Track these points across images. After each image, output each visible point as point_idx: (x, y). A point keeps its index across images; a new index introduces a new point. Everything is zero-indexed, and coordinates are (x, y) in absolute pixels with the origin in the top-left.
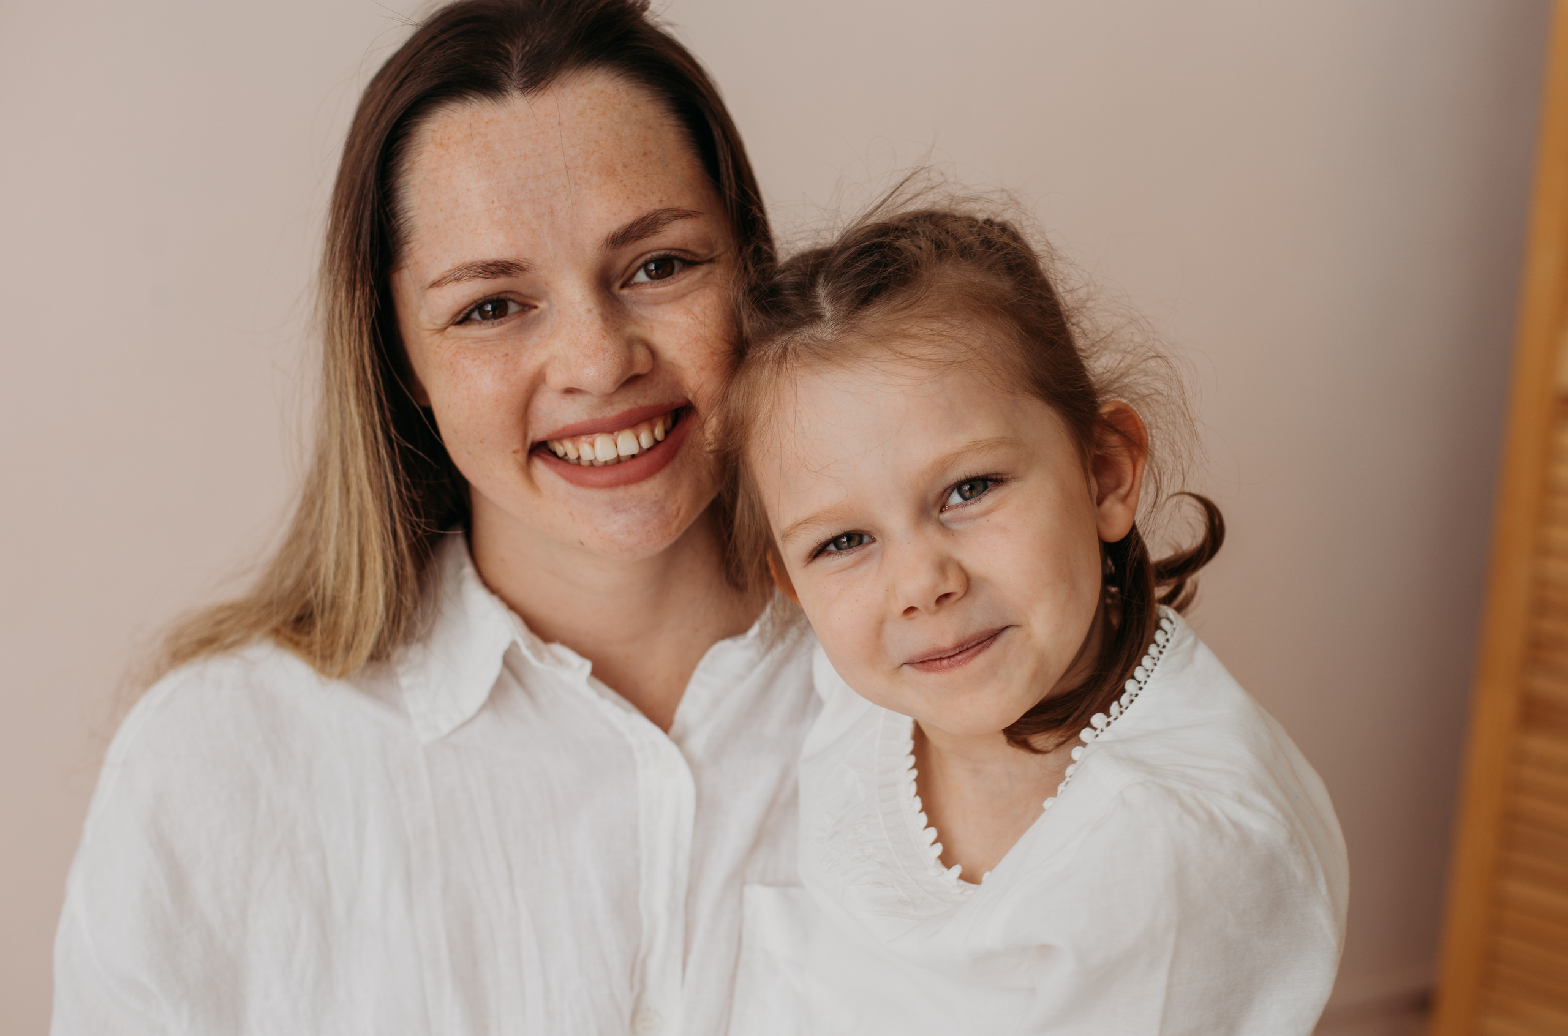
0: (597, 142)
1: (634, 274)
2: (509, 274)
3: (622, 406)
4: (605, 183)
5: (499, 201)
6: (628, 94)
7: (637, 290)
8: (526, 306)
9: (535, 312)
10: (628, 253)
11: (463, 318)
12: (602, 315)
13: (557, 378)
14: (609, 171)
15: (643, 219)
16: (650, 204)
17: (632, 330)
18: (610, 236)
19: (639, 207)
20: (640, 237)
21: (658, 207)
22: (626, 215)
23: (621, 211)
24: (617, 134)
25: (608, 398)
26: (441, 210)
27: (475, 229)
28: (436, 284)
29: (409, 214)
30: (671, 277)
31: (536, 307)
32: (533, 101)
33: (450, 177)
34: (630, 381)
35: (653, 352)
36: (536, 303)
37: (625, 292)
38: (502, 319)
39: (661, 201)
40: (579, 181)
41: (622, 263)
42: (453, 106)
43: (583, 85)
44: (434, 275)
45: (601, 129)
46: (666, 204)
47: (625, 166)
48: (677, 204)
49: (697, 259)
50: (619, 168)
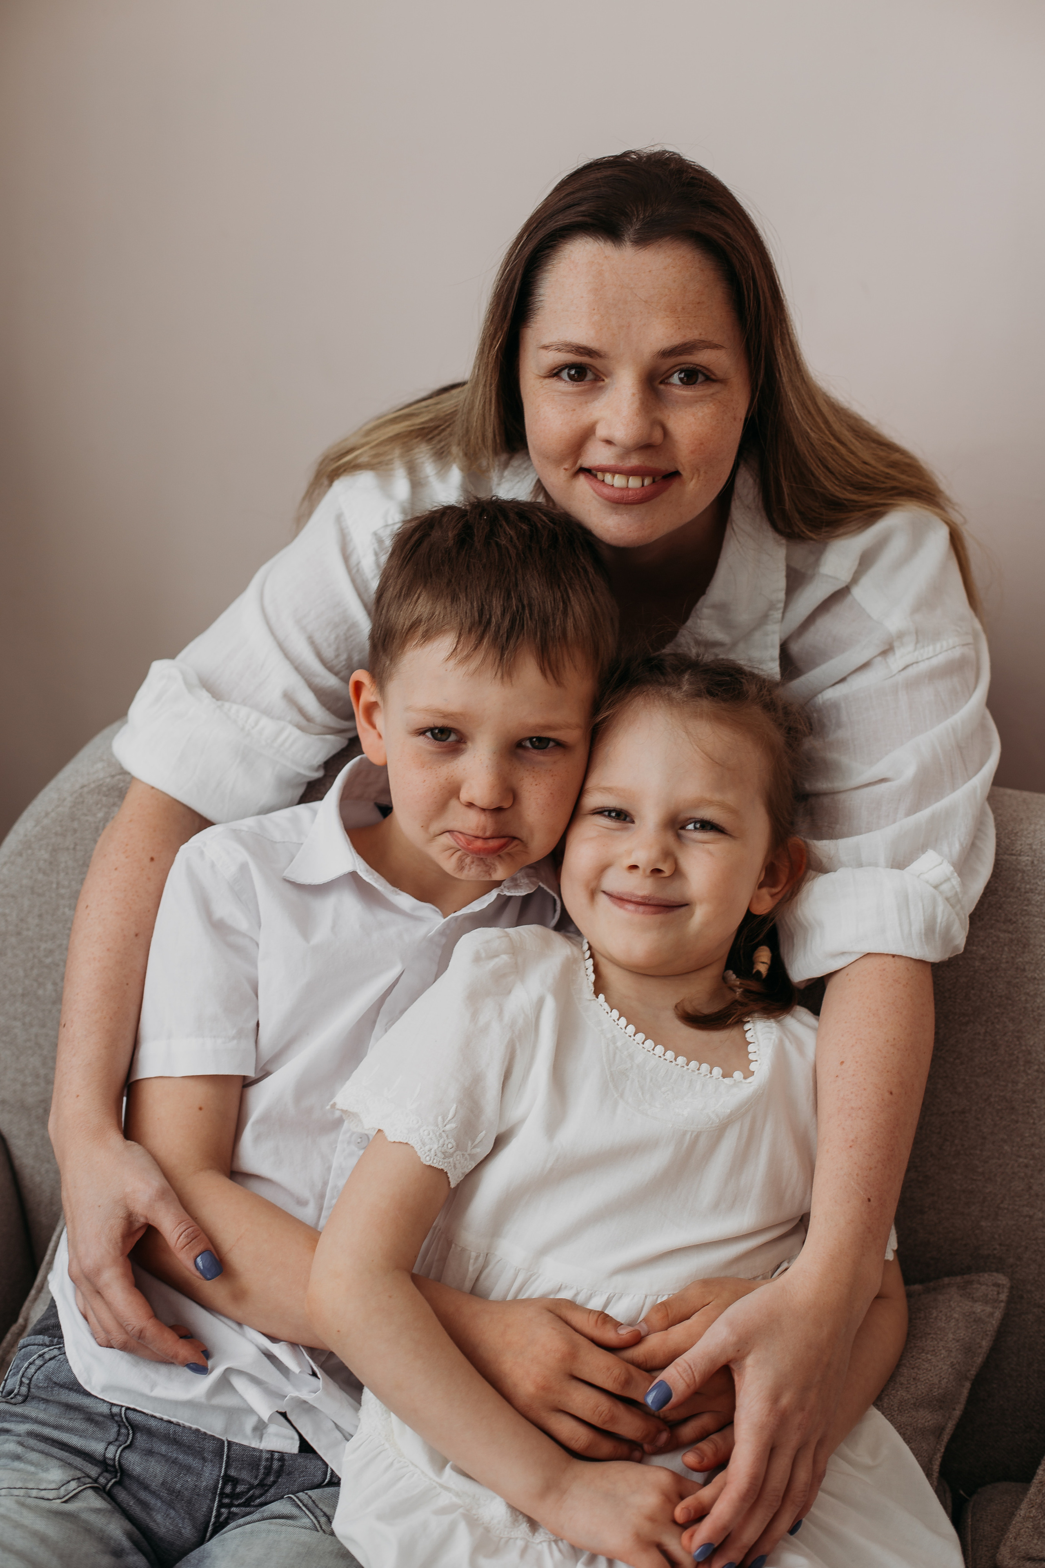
0: (670, 289)
1: (671, 375)
2: (591, 357)
3: (634, 461)
4: (667, 317)
5: (598, 310)
6: (700, 262)
7: (669, 388)
8: (598, 378)
9: (601, 384)
10: (672, 361)
11: (555, 373)
12: (640, 399)
13: (602, 431)
14: (673, 311)
15: (685, 344)
16: (692, 335)
17: (658, 415)
18: (662, 350)
19: (685, 336)
20: (681, 354)
21: (697, 338)
22: (676, 340)
23: (672, 336)
24: (684, 287)
25: (628, 451)
26: (562, 303)
27: (579, 323)
28: (545, 347)
29: (541, 298)
30: (694, 385)
31: (603, 380)
32: (637, 252)
33: (573, 285)
34: (645, 447)
35: (666, 432)
36: (604, 378)
37: (662, 387)
38: (580, 383)
39: (700, 334)
40: (651, 311)
41: (665, 367)
42: (590, 240)
43: (673, 249)
44: (546, 341)
45: (675, 281)
46: (703, 337)
47: (683, 309)
48: (710, 338)
49: (713, 377)
50: (679, 309)
